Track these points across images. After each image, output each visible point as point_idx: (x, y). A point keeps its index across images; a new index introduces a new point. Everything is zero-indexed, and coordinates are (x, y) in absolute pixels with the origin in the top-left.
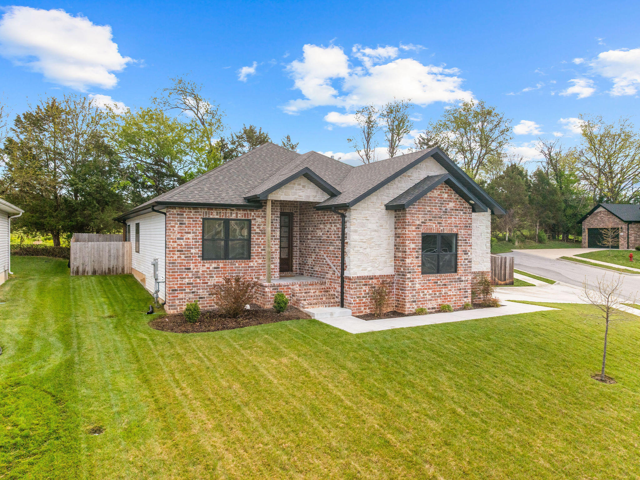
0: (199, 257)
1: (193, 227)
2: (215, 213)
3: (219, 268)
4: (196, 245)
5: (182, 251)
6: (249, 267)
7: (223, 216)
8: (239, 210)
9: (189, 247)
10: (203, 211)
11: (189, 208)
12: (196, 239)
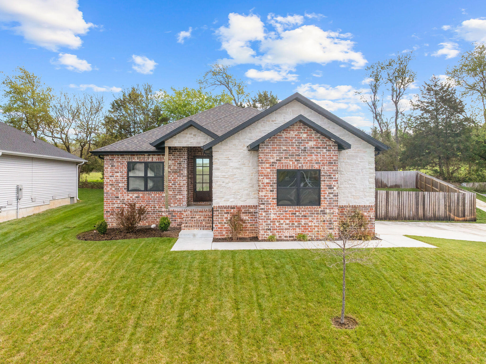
0: (125, 189)
1: (121, 168)
2: (136, 158)
3: (139, 197)
4: (122, 181)
5: (113, 185)
6: (162, 197)
7: (142, 160)
8: (154, 155)
9: (117, 182)
10: (127, 157)
11: (118, 155)
12: (123, 176)
